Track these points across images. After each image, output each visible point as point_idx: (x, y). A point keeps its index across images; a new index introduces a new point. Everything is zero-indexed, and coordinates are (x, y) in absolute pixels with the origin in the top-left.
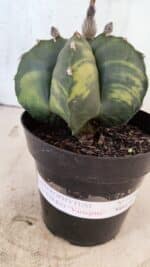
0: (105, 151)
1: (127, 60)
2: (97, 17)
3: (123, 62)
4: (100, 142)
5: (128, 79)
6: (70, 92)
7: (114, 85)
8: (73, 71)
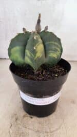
0: (46, 77)
1: (55, 42)
2: (41, 24)
3: (53, 42)
4: (44, 74)
5: (55, 49)
6: (35, 56)
7: (50, 51)
8: (36, 48)
